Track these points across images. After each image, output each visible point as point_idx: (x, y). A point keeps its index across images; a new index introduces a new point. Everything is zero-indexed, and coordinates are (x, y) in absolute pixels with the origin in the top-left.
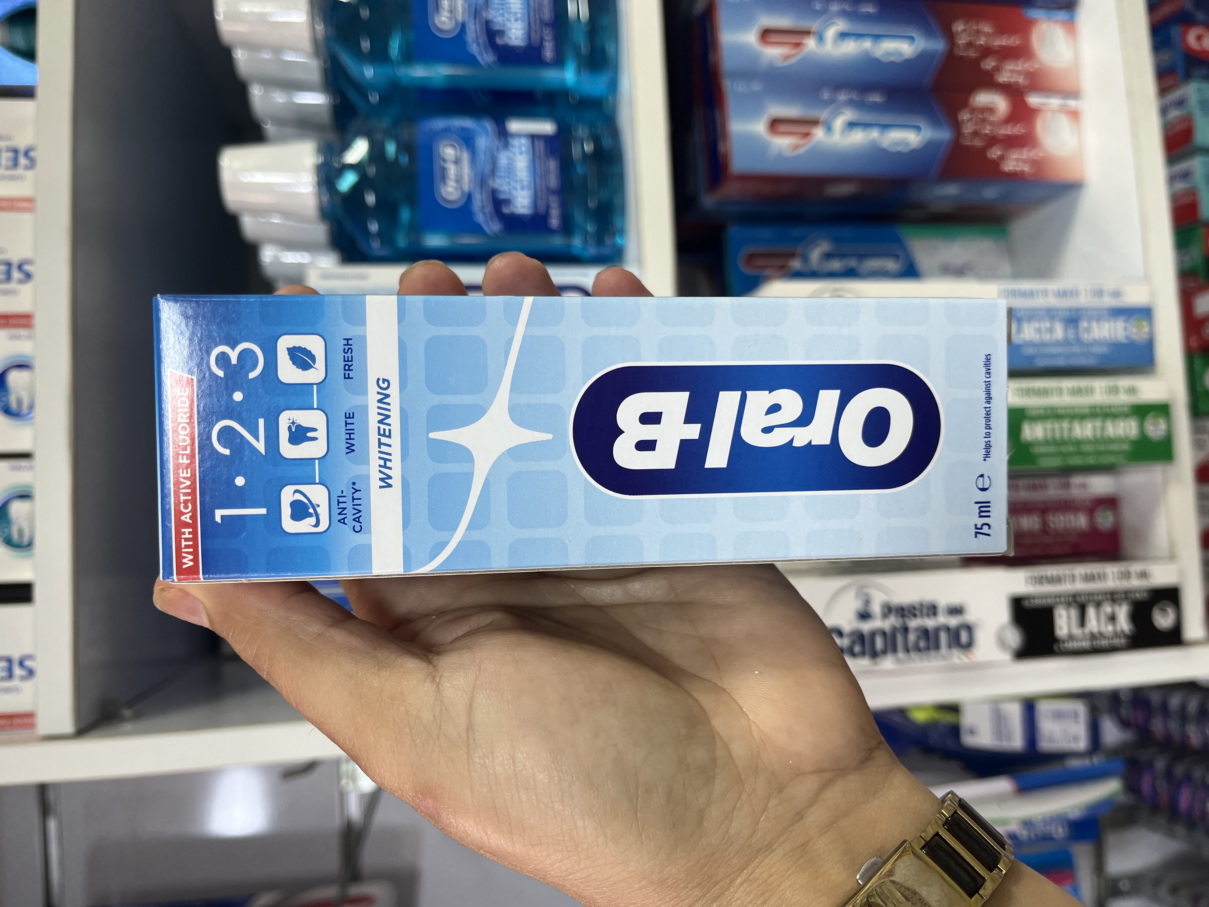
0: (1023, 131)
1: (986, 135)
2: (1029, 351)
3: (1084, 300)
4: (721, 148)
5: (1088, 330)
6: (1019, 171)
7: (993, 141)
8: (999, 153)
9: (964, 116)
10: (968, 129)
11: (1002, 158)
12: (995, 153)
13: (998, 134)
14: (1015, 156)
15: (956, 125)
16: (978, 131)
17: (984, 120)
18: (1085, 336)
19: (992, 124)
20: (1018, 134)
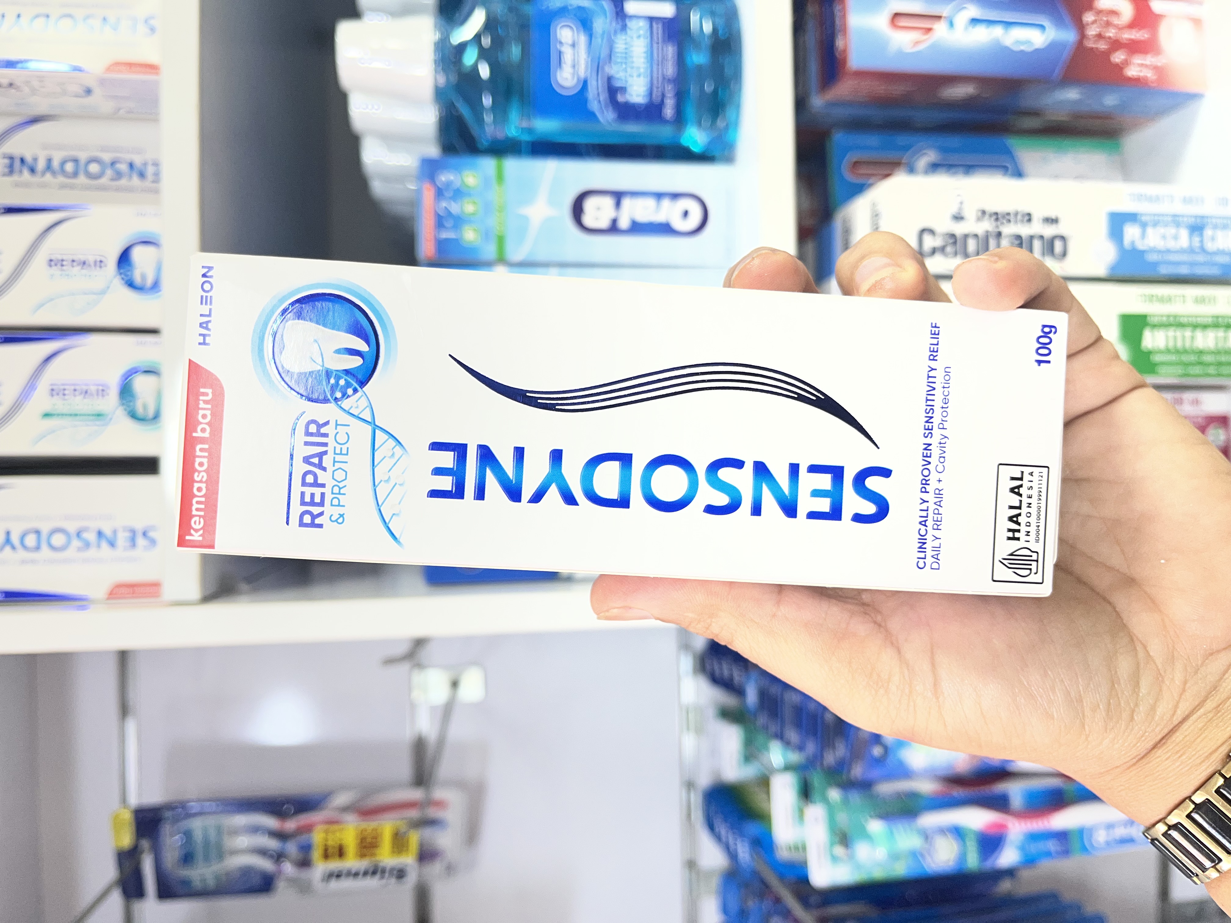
0: (1146, 36)
1: (1110, 38)
2: (1152, 257)
3: (1208, 209)
4: (840, 43)
5: (1213, 239)
6: (1142, 77)
7: (1116, 45)
8: (1123, 57)
9: (1089, 17)
10: (1092, 32)
11: (1126, 63)
12: (1118, 57)
13: (1122, 38)
14: (1139, 62)
15: (1081, 27)
16: (1102, 33)
17: (1108, 24)
18: (1210, 246)
19: (1116, 26)
20: (1142, 38)
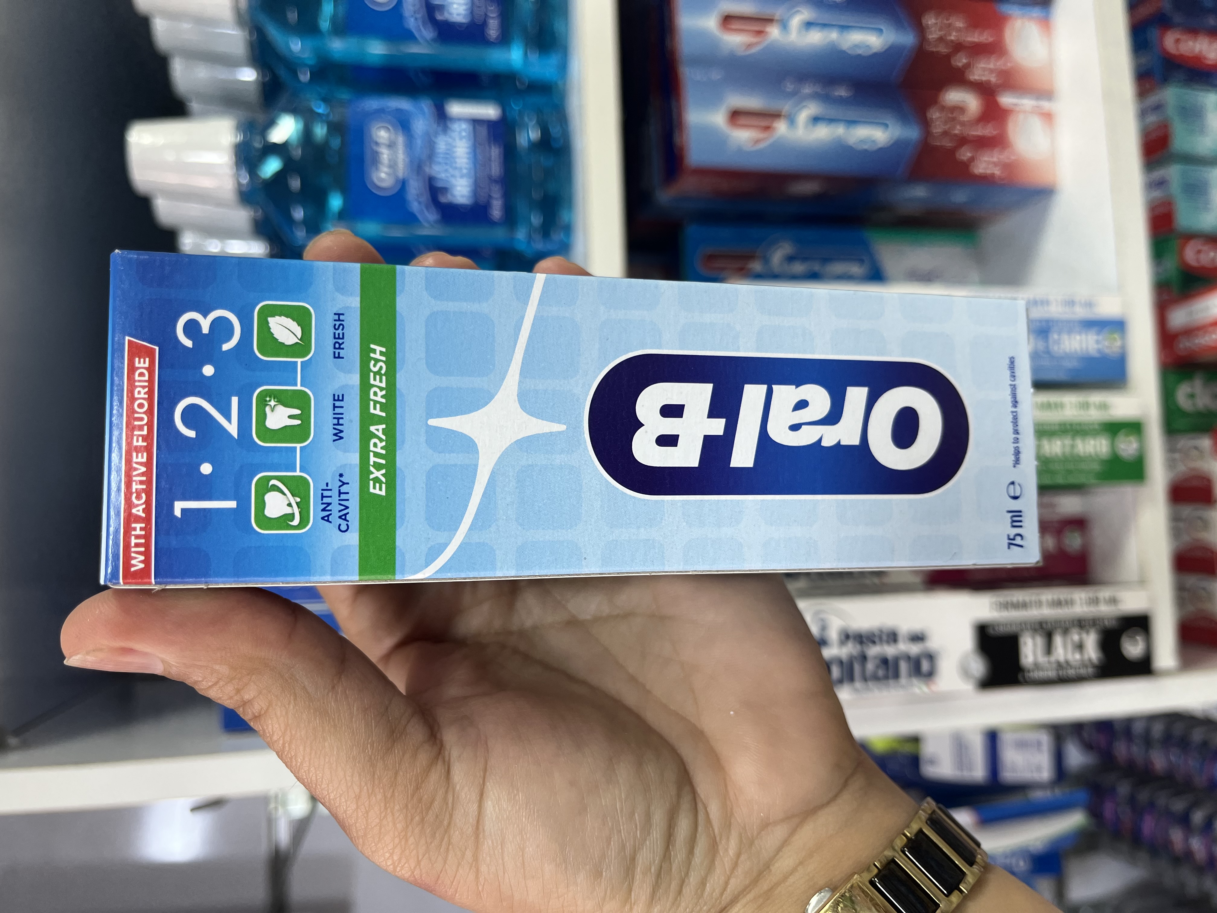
0: (994, 132)
1: (956, 135)
3: (1055, 311)
4: (677, 140)
5: (1058, 342)
6: (990, 174)
7: (963, 141)
8: (969, 154)
9: (934, 114)
10: (938, 128)
11: (972, 159)
12: (965, 154)
13: (968, 134)
14: (986, 158)
15: (925, 123)
16: (948, 131)
17: (953, 119)
18: (1055, 348)
19: (963, 124)
20: (989, 135)
